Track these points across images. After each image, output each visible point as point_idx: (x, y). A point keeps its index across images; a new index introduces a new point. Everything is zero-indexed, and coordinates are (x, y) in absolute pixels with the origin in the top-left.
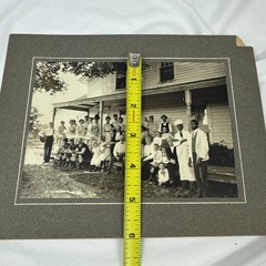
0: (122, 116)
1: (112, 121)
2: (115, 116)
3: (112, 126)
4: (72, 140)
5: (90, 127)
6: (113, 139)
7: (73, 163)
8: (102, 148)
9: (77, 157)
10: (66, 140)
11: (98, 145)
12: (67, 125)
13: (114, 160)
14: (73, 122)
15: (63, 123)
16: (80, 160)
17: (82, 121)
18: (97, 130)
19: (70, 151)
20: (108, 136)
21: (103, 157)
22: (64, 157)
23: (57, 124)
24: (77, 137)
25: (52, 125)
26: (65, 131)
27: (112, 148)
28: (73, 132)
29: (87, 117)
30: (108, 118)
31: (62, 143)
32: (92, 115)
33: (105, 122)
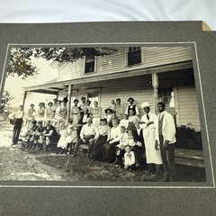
0: (90, 99)
1: (80, 104)
2: (83, 99)
3: (80, 108)
4: (41, 123)
5: (58, 110)
6: (81, 122)
7: (41, 145)
8: (69, 131)
9: (45, 139)
10: (35, 122)
11: (65, 127)
12: (37, 108)
13: (81, 142)
14: (42, 105)
15: (32, 105)
16: (48, 142)
17: (51, 104)
18: (65, 113)
19: (38, 133)
20: (76, 119)
21: (69, 139)
22: (32, 139)
23: (27, 107)
24: (45, 119)
25: (22, 107)
26: (34, 114)
27: (79, 130)
28: (42, 114)
29: (56, 100)
30: (76, 101)
31: (31, 125)
32: (61, 98)
33: (73, 104)
